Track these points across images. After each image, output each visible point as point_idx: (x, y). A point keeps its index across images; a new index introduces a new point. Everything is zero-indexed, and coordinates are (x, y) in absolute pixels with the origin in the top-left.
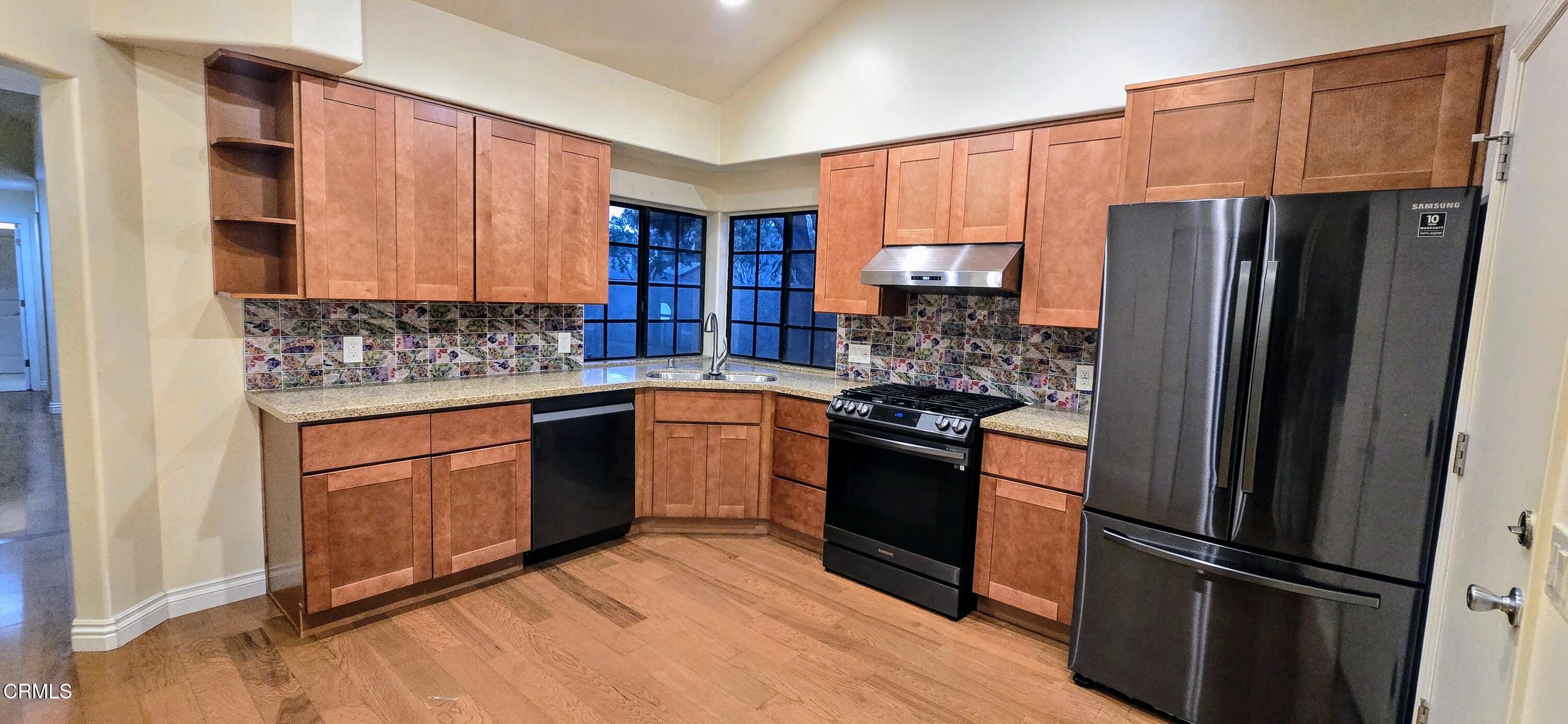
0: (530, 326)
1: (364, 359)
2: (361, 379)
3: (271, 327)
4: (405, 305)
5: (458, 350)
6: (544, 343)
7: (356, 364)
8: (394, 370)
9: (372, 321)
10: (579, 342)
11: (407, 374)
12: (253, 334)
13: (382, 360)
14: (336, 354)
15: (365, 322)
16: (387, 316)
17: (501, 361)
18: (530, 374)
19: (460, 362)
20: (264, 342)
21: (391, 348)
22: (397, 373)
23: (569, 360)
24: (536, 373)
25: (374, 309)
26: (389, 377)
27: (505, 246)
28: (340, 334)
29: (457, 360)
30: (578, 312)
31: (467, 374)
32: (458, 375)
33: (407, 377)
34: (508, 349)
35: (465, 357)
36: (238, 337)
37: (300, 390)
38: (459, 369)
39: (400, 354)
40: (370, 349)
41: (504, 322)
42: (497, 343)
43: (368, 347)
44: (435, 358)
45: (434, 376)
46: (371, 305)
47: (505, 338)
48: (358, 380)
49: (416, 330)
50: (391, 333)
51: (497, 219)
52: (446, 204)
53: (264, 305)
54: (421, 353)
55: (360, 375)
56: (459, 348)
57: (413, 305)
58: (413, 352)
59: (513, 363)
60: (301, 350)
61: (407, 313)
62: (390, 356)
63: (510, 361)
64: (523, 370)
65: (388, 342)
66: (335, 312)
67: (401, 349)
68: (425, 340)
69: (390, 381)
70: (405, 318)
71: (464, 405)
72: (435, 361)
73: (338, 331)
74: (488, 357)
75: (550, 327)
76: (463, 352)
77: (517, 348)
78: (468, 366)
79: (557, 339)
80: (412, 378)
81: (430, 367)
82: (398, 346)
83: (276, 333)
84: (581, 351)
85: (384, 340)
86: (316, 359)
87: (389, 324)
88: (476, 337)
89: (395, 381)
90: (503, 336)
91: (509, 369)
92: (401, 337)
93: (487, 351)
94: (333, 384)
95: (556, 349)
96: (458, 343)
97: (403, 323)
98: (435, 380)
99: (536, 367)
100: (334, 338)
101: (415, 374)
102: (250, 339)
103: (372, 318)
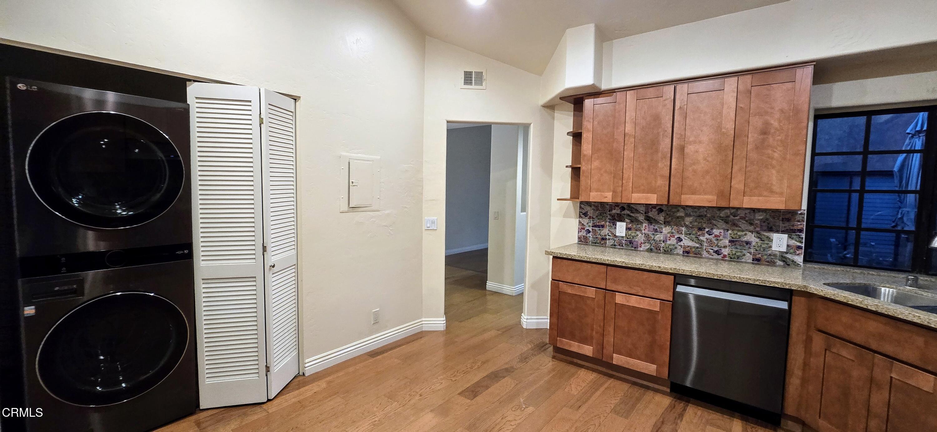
0: (743, 225)
1: (626, 235)
2: (624, 245)
3: (588, 215)
4: (651, 206)
5: (682, 237)
6: (758, 240)
7: (623, 237)
8: (642, 243)
9: (632, 214)
10: (799, 244)
11: (648, 247)
12: (582, 217)
13: (635, 237)
14: (612, 230)
15: (629, 215)
16: (640, 212)
17: (716, 249)
18: (742, 262)
19: (683, 245)
20: (585, 221)
21: (641, 231)
22: (643, 245)
23: (785, 257)
24: (748, 263)
25: (634, 208)
26: (639, 247)
27: (694, 167)
28: (616, 220)
29: (681, 243)
30: (798, 217)
31: (688, 254)
32: (681, 253)
33: (648, 249)
34: (722, 241)
35: (687, 242)
36: (577, 218)
37: (597, 246)
38: (682, 249)
39: (645, 234)
40: (630, 230)
41: (720, 221)
42: (713, 236)
43: (628, 229)
44: (666, 240)
45: (665, 251)
46: (632, 205)
47: (720, 232)
48: (622, 246)
49: (657, 222)
50: (642, 222)
51: (689, 149)
52: (654, 144)
53: (586, 205)
54: (658, 236)
55: (624, 243)
56: (683, 235)
57: (656, 207)
58: (653, 234)
59: (726, 251)
60: (598, 226)
61: (651, 211)
62: (640, 235)
63: (723, 250)
64: (735, 259)
65: (639, 227)
66: (615, 209)
67: (646, 232)
68: (661, 228)
69: (639, 249)
70: (650, 214)
71: (623, 265)
72: (666, 242)
73: (615, 219)
74: (705, 244)
75: (765, 228)
76: (686, 238)
77: (730, 241)
78: (689, 248)
79: (771, 238)
80: (651, 250)
81: (663, 245)
82: (644, 230)
83: (590, 218)
84: (800, 252)
85: (637, 226)
86: (605, 231)
87: (641, 218)
88: (696, 229)
89: (642, 249)
90: (719, 231)
91: (722, 255)
92: (647, 225)
93: (705, 240)
94: (611, 245)
95: (771, 247)
96: (683, 232)
97: (649, 217)
98: (665, 254)
99: (749, 258)
100: (613, 222)
101: (653, 248)
102: (581, 220)
103: (632, 213)
